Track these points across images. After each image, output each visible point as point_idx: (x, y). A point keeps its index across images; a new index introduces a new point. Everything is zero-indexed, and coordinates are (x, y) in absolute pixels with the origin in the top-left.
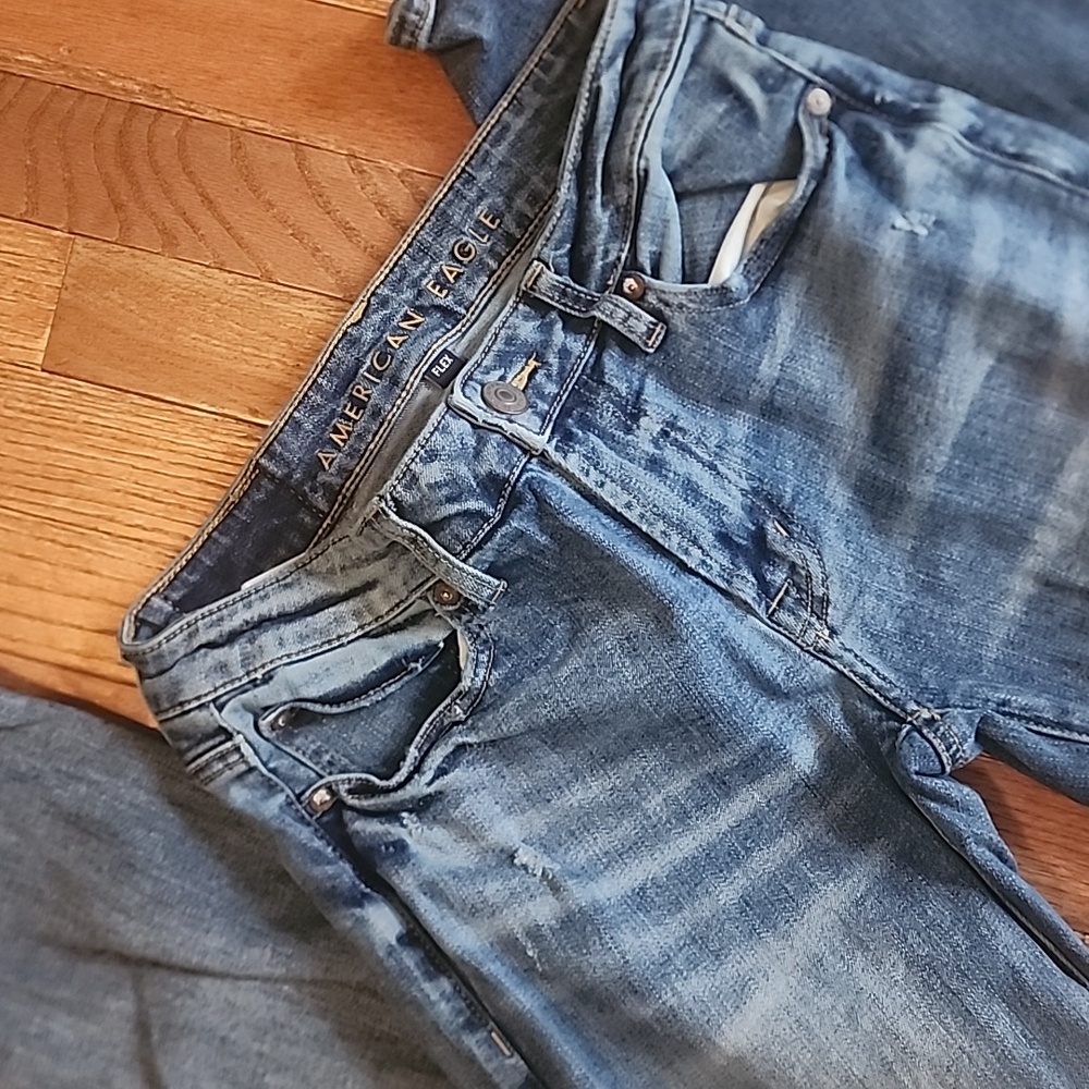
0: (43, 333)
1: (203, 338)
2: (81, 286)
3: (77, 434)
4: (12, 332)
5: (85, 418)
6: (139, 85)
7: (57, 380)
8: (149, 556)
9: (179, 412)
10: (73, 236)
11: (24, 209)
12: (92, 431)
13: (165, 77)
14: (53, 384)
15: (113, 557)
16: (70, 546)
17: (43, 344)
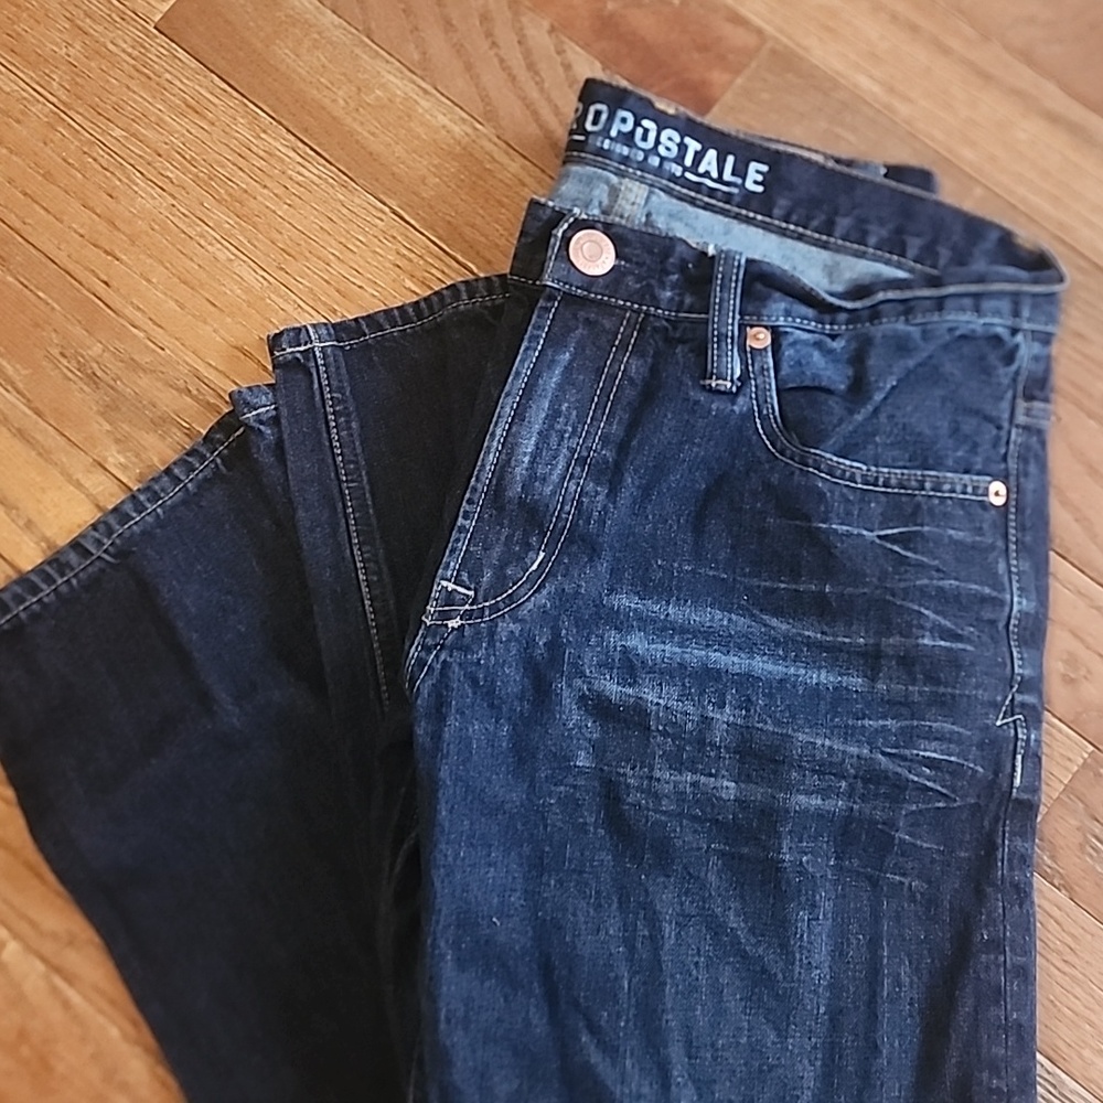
1: (293, 56)
3: (157, 87)
5: (168, 76)
7: (163, 40)
8: (165, 204)
9: (246, 105)
12: (170, 90)
14: (158, 41)
15: (136, 192)
16: (106, 169)
17: (166, 7)
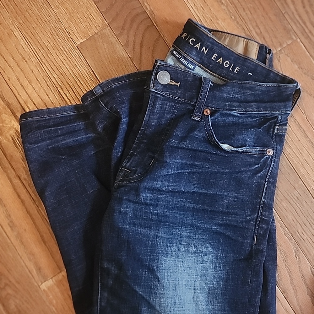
0: (84, 39)
2: (101, 37)
3: (72, 66)
4: (78, 33)
5: (76, 64)
6: (150, 8)
7: (78, 51)
10: (108, 25)
11: (104, 11)
12: (75, 68)
13: (157, 12)
14: (76, 51)
16: (48, 86)
17: (82, 41)
